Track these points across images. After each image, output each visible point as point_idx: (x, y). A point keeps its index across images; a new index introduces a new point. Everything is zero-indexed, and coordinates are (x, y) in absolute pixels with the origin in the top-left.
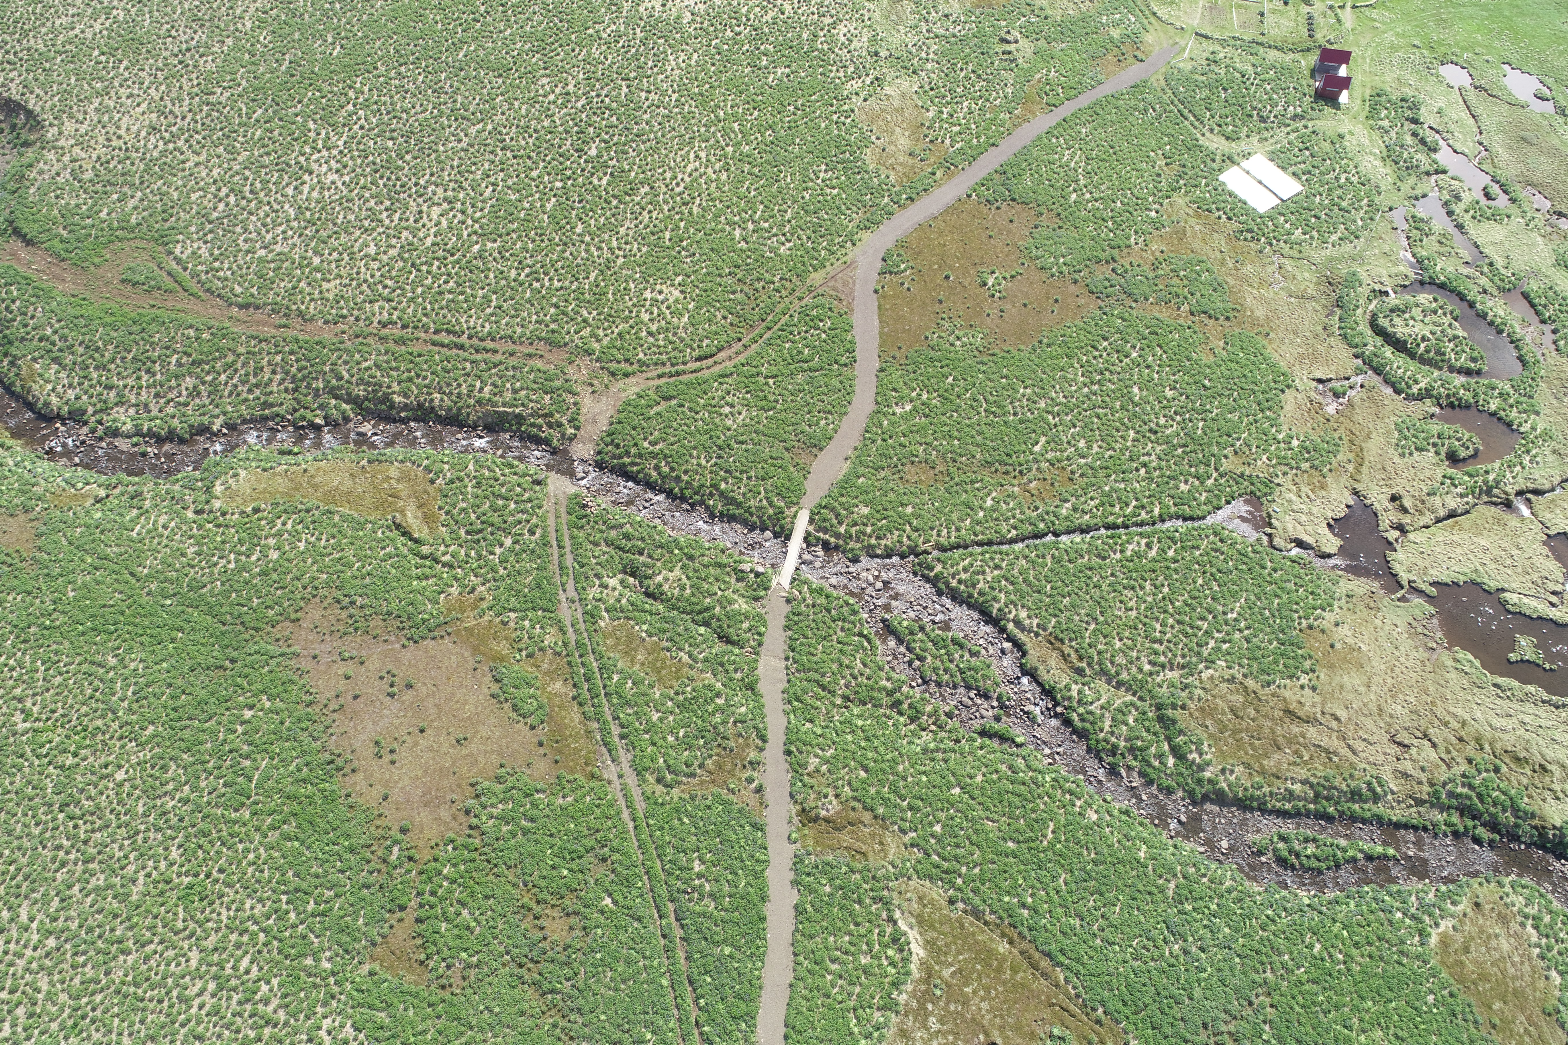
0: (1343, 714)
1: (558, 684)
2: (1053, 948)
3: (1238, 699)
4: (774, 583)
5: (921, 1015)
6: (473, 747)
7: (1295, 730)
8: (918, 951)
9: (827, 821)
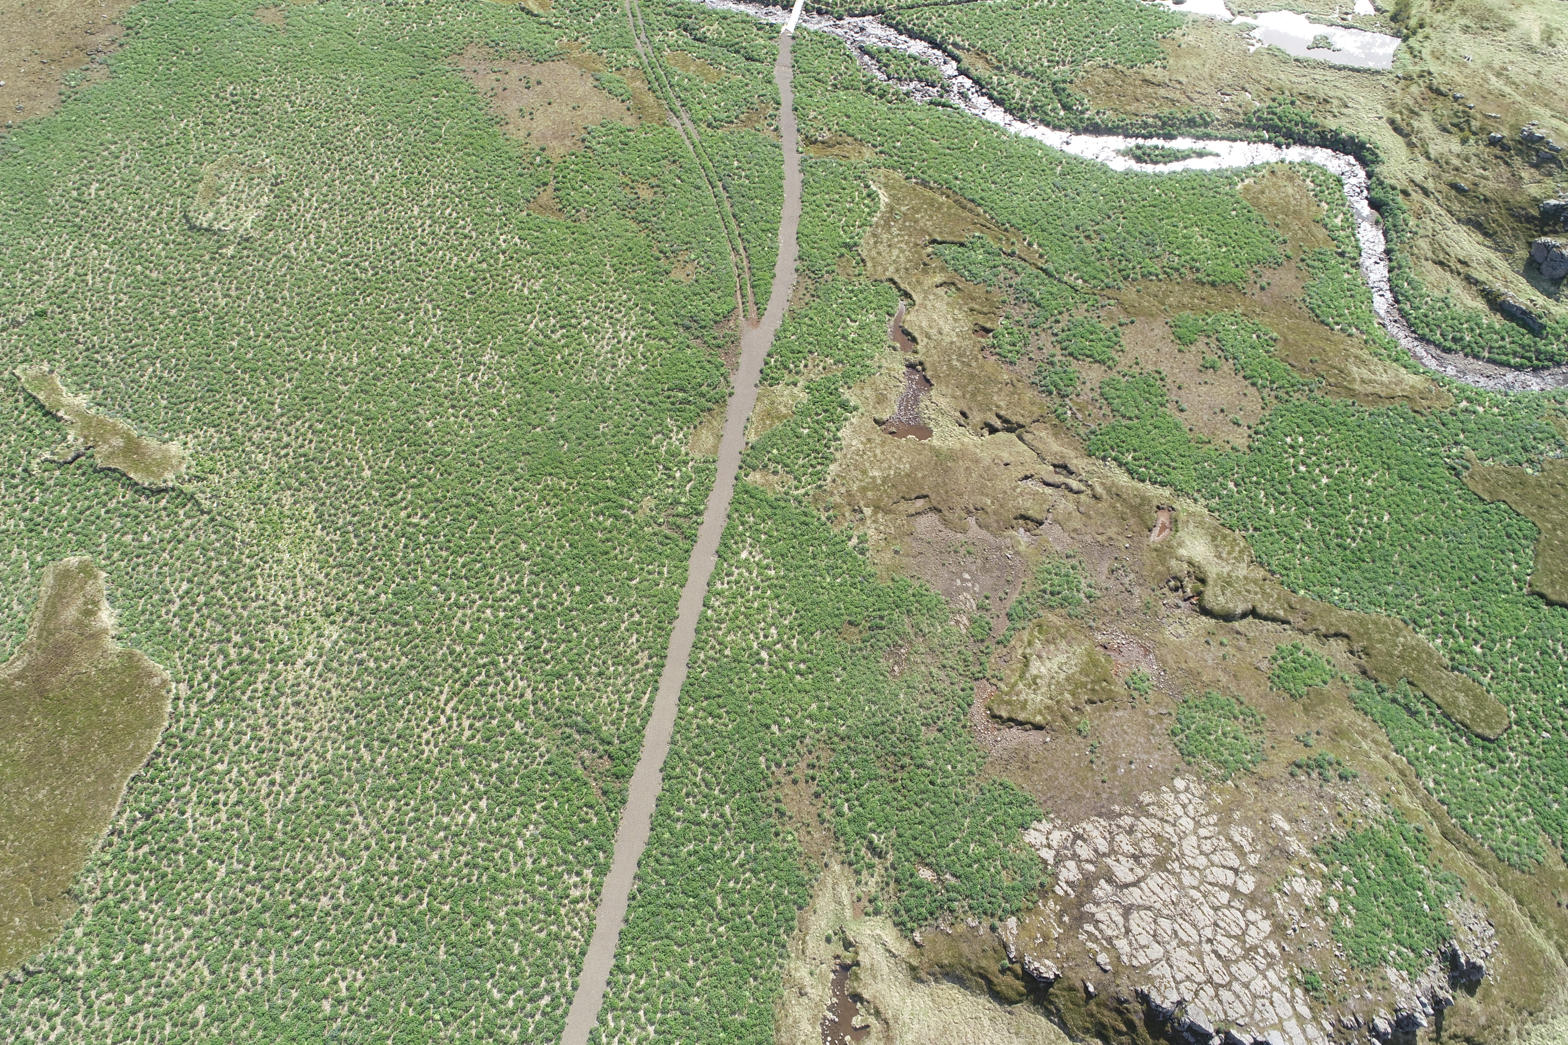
0: (1184, 80)
1: (638, 83)
2: (977, 197)
3: (1109, 76)
4: (783, 30)
5: (887, 227)
6: (584, 111)
7: (1150, 90)
8: (884, 198)
9: (823, 143)
